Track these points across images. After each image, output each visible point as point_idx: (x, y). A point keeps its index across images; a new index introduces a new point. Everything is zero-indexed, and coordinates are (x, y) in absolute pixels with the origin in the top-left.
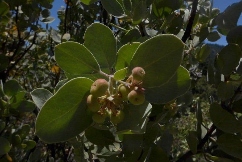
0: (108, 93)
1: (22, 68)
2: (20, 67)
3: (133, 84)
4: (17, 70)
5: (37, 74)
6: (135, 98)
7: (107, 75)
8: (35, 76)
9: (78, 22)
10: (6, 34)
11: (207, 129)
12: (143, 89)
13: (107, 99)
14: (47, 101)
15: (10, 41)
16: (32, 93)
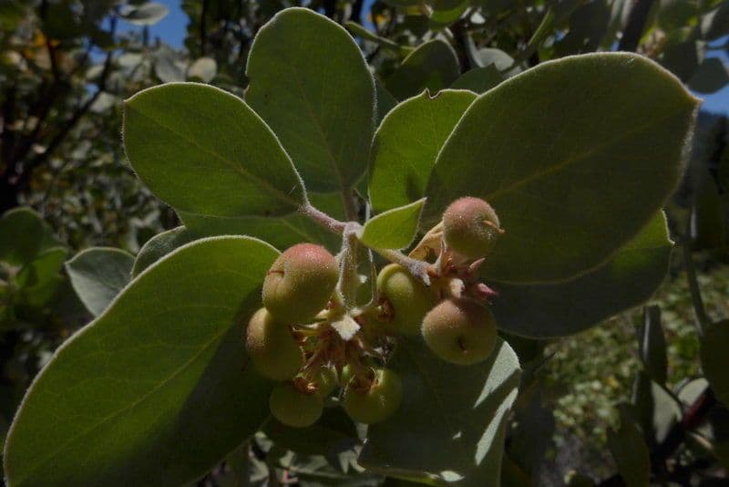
0: (335, 305)
1: (70, 167)
2: (64, 165)
3: (443, 269)
4: (56, 172)
5: (118, 185)
6: (458, 338)
7: (334, 222)
8: (112, 193)
9: (243, 22)
10: (15, 58)
11: (681, 404)
12: (483, 287)
13: (332, 328)
14: (123, 291)
15: (27, 81)
16: (71, 265)
